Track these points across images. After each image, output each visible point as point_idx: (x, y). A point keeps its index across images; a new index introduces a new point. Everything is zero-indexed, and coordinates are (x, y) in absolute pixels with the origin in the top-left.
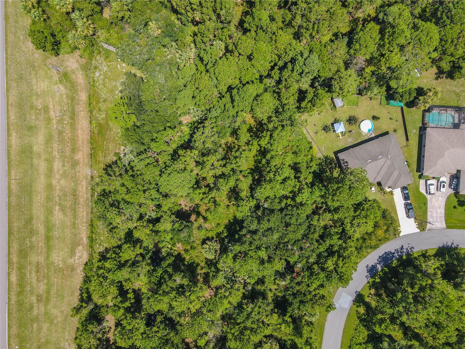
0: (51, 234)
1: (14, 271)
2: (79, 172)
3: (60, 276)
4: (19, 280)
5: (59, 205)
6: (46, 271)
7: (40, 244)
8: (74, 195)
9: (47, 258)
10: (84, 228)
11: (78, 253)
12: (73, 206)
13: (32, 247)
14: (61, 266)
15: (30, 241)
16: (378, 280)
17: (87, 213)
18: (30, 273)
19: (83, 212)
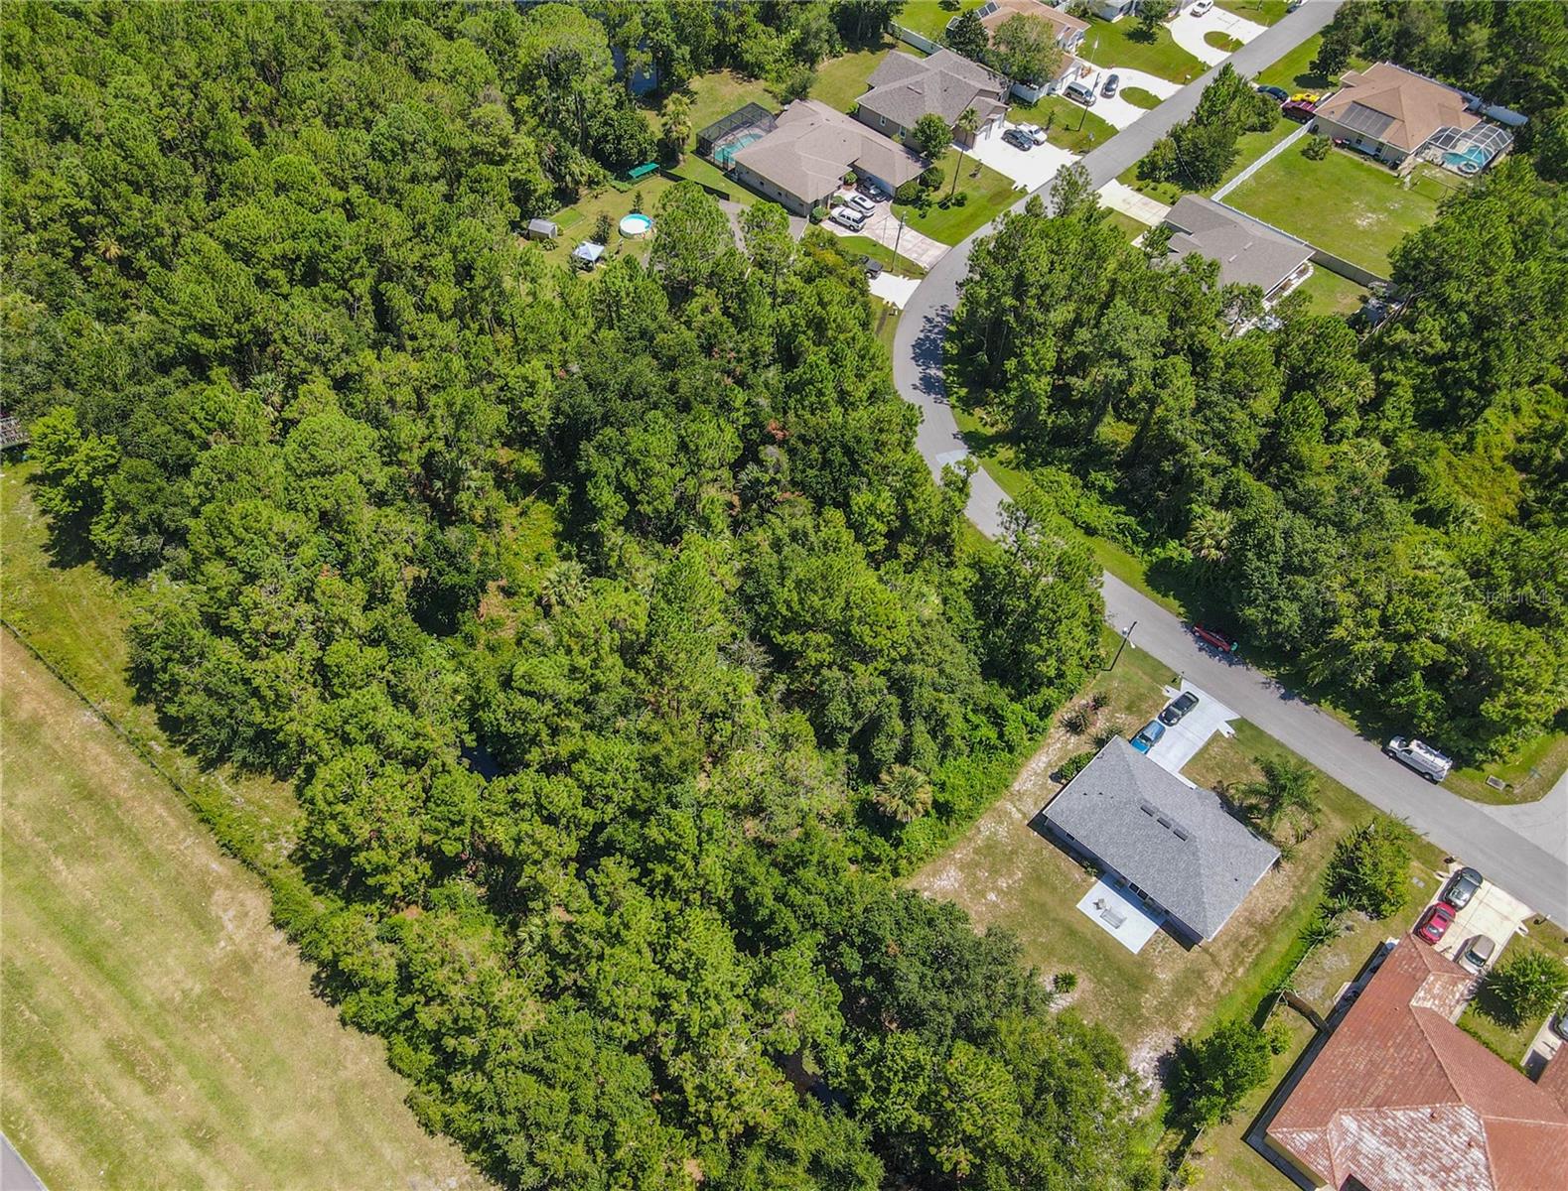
0: (92, 939)
1: (41, 1128)
2: (58, 738)
3: (220, 1019)
4: (82, 1139)
5: (56, 852)
6: (158, 1043)
7: (77, 991)
8: (90, 796)
9: (134, 1004)
10: (189, 841)
11: (225, 911)
12: (109, 822)
13: (52, 1020)
14: (198, 989)
15: (33, 1010)
16: (963, 392)
17: (166, 802)
18: (108, 1091)
19: (151, 811)
